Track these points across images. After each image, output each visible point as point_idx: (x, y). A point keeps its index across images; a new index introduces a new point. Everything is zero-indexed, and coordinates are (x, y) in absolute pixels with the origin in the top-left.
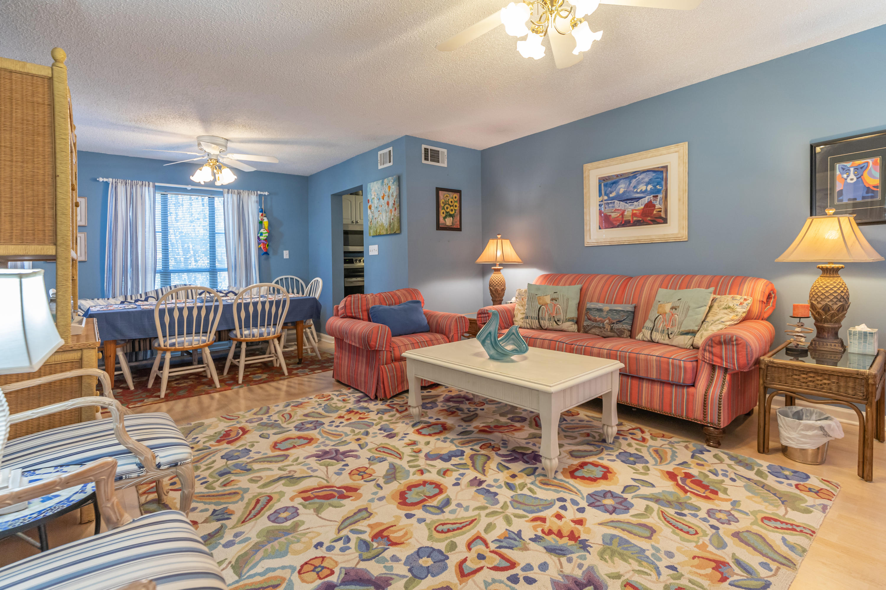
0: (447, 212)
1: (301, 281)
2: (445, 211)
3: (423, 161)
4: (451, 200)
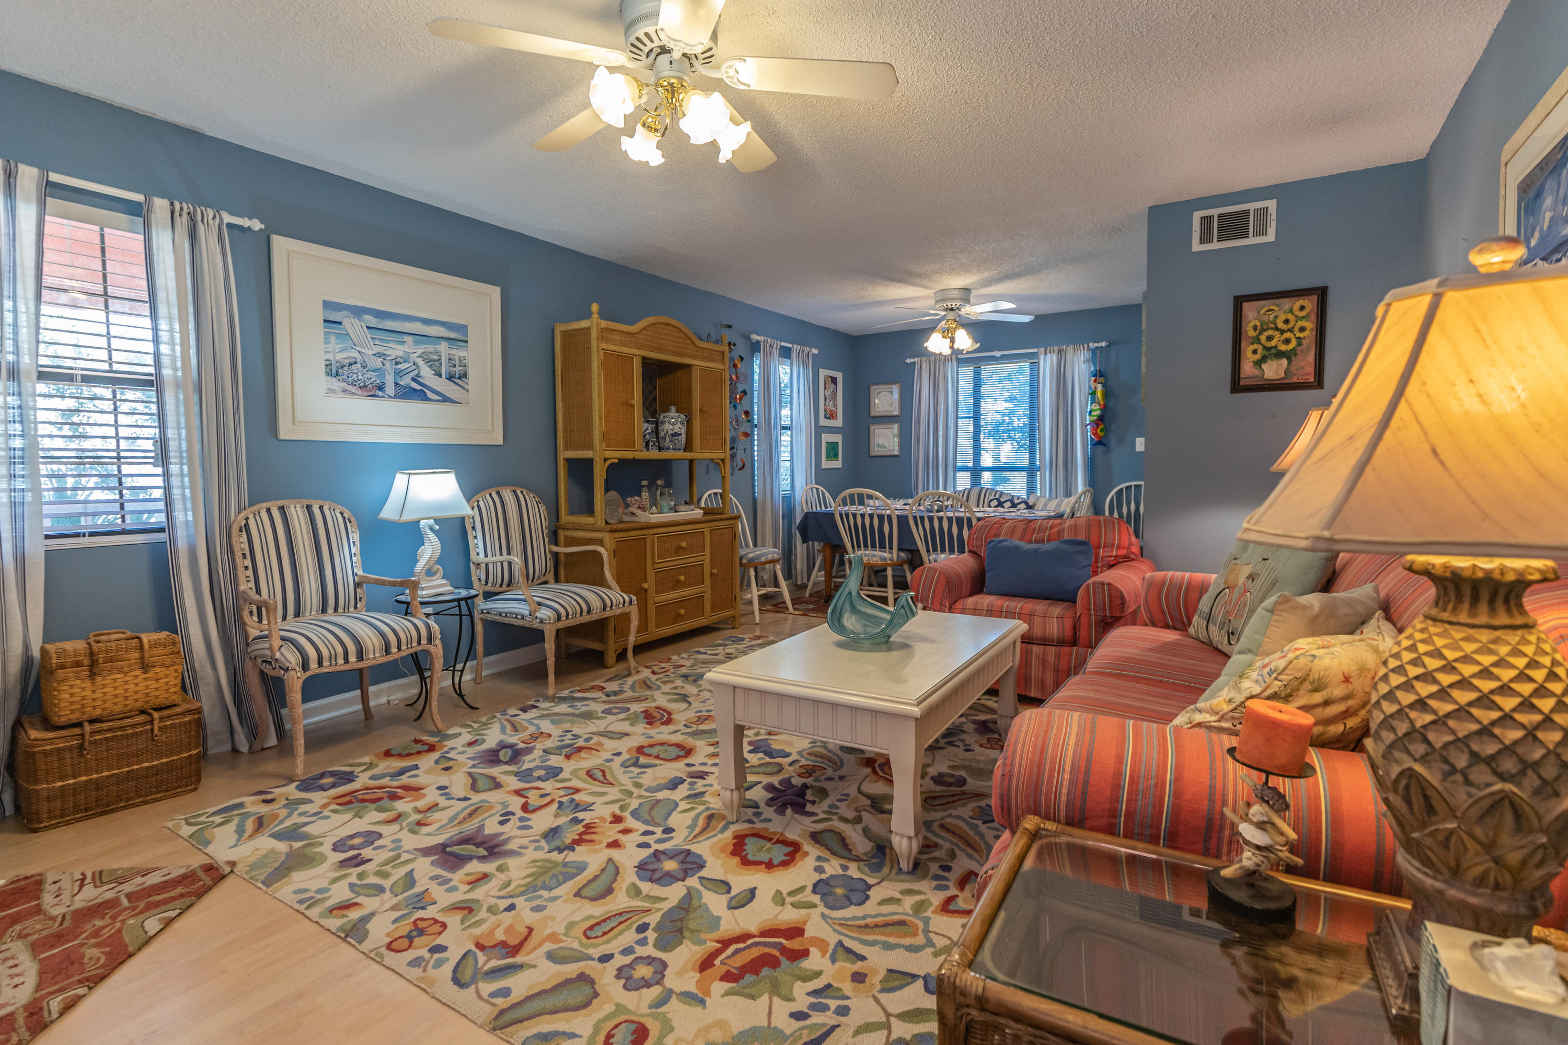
0: (1269, 349)
2: (1260, 348)
3: (1196, 247)
4: (1283, 317)
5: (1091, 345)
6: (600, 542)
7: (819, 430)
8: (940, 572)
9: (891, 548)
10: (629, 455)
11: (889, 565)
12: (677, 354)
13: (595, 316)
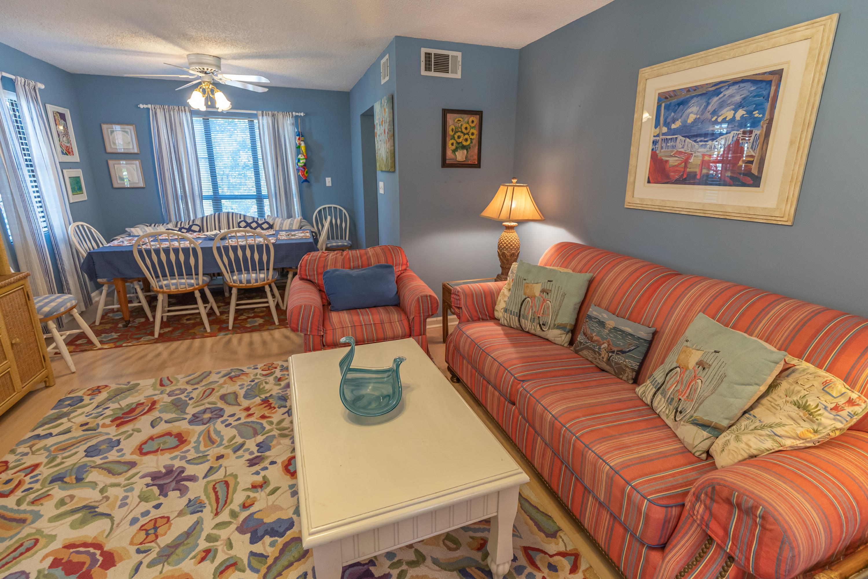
0: (458, 143)
1: (344, 211)
2: (455, 142)
3: (423, 73)
4: (464, 126)
5: (294, 113)
7: (64, 165)
9: (197, 274)
11: (197, 289)
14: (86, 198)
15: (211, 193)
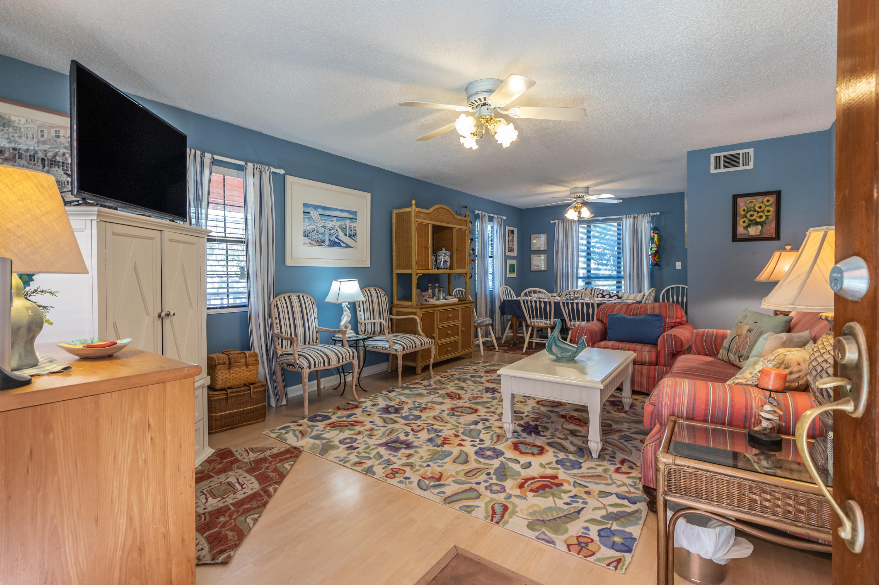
0: (751, 221)
2: (747, 220)
3: (713, 171)
4: (758, 205)
5: (651, 214)
6: (415, 314)
7: (507, 258)
8: (587, 329)
9: (550, 318)
10: (427, 272)
11: (549, 327)
12: (447, 223)
13: (414, 206)
14: (516, 276)
15: (585, 275)
